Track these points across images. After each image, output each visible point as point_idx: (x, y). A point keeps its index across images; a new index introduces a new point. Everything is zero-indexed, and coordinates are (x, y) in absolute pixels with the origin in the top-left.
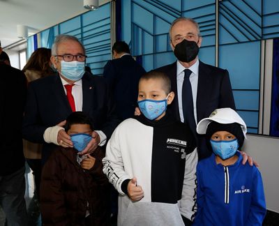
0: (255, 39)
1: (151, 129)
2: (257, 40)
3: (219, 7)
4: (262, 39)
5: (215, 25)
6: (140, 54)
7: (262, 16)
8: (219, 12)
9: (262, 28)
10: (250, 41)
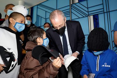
2: (86, 16)
3: (71, 6)
4: (88, 16)
5: (70, 12)
6: (40, 26)
7: (88, 8)
8: (71, 8)
9: (88, 12)
10: (84, 17)
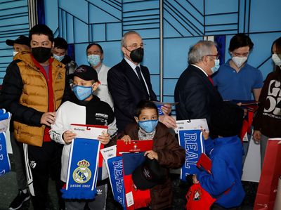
0: (197, 35)
1: (84, 108)
2: (200, 36)
3: (163, 2)
4: (204, 35)
5: (160, 19)
6: (72, 42)
7: (204, 16)
8: (163, 7)
9: (204, 26)
10: (194, 36)
